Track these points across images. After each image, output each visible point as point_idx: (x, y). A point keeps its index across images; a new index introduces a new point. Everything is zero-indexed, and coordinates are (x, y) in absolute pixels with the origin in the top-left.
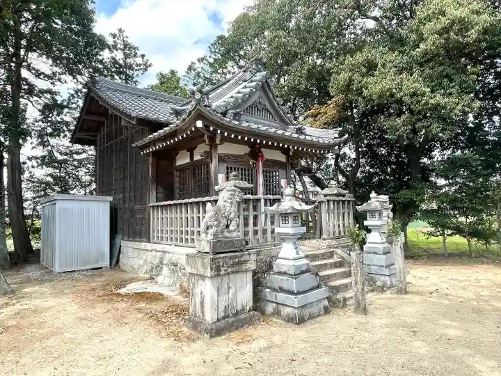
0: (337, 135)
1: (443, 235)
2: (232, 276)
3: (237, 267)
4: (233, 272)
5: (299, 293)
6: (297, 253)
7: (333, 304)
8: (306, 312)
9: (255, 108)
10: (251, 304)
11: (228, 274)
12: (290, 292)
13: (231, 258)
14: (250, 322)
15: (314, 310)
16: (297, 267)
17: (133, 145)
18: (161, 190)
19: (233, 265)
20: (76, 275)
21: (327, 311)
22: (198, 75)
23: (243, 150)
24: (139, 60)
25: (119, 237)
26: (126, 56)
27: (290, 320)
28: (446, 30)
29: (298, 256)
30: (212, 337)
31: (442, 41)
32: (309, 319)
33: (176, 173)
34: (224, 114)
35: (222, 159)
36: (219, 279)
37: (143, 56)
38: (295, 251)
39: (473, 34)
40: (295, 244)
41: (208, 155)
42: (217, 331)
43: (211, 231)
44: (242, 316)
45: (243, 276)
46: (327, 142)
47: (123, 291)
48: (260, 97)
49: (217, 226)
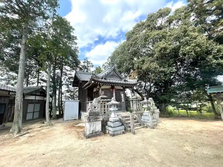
0: (137, 81)
1: (178, 110)
2: (94, 122)
3: (96, 119)
4: (94, 121)
5: (114, 127)
6: (115, 116)
7: (126, 131)
8: (116, 133)
9: (113, 76)
10: (101, 130)
11: (93, 121)
12: (111, 127)
13: (94, 117)
14: (99, 135)
15: (119, 132)
16: (114, 120)
17: (83, 87)
18: (89, 98)
19: (95, 119)
20: (69, 121)
21: (123, 133)
22: (105, 67)
23: (109, 87)
24: (91, 65)
25: (81, 111)
26: (88, 64)
27: (111, 135)
28: (161, 50)
29: (115, 117)
30: (87, 138)
31: (160, 53)
32: (117, 135)
33: (94, 94)
34: (102, 78)
35: (102, 90)
36: (90, 123)
37: (92, 64)
38: (114, 115)
39: (168, 51)
40: (114, 113)
41: (99, 89)
42: (88, 137)
43: (90, 110)
44: (97, 133)
45: (99, 122)
46: (133, 83)
47: (76, 126)
48: (113, 73)
49: (91, 108)
